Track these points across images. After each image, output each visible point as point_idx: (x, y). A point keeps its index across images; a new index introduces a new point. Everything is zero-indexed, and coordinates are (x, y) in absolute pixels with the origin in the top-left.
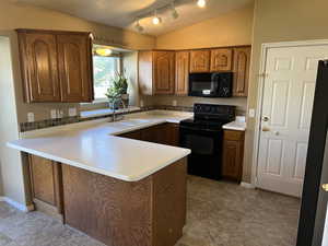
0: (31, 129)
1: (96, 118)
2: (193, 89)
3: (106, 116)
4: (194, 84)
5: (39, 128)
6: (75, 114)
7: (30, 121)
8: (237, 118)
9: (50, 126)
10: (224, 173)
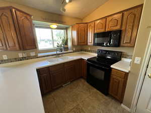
0: (6, 63)
1: (47, 56)
2: (96, 42)
3: (53, 55)
4: (96, 39)
5: (12, 62)
6: (34, 55)
7: (4, 59)
8: (123, 59)
9: (19, 60)
10: (110, 93)
